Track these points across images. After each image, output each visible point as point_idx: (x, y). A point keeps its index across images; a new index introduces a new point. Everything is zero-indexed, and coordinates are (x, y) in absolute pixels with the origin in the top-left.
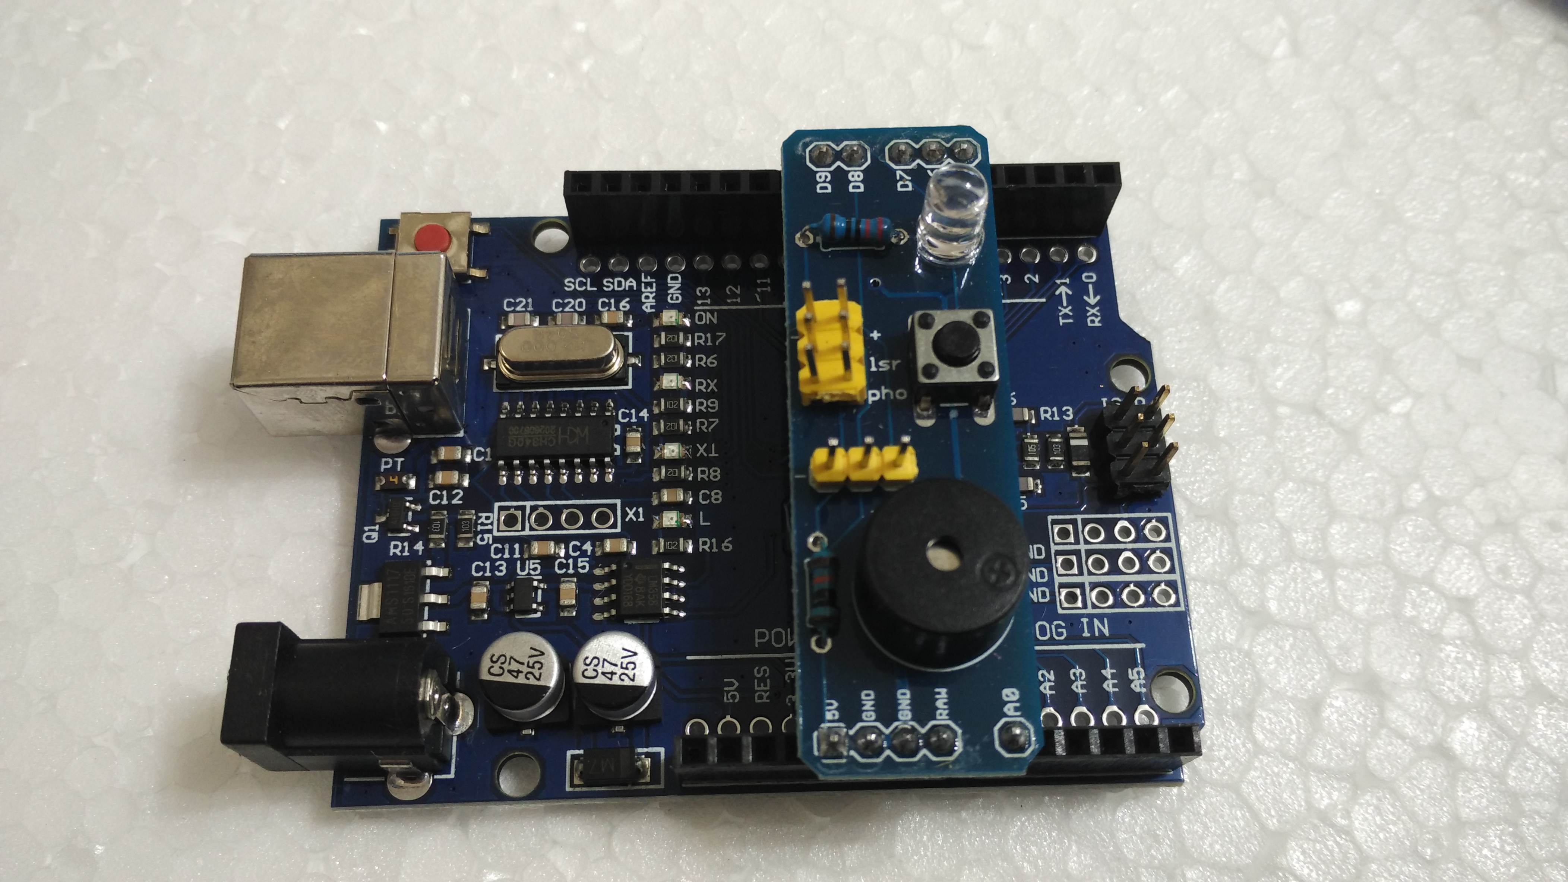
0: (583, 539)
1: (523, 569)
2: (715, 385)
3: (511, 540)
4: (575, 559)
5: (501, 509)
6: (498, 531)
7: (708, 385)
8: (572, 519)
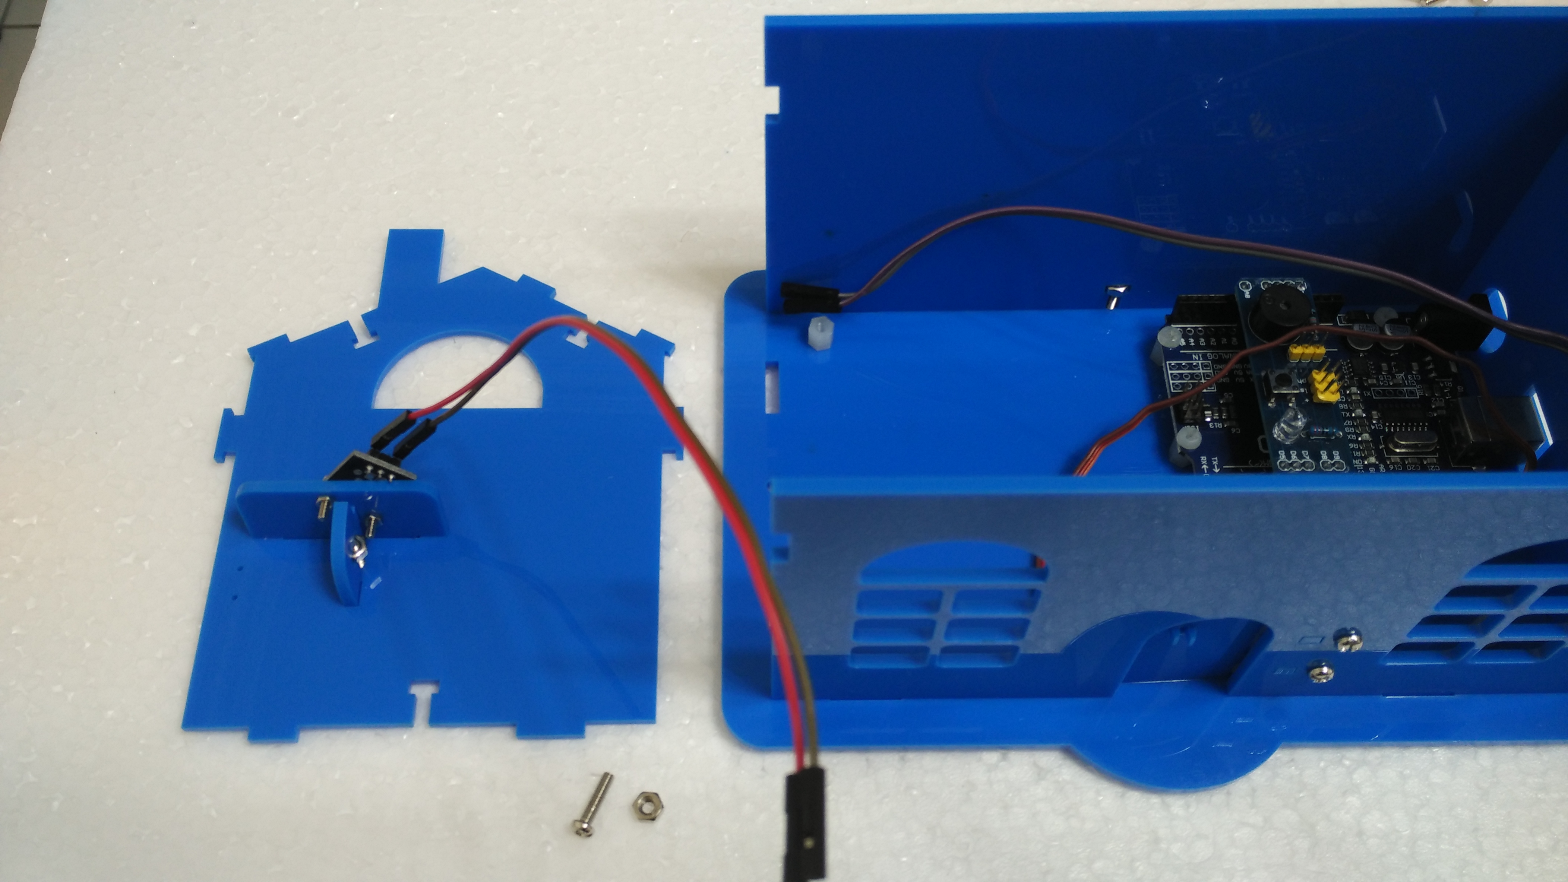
0: (1383, 386)
1: (1402, 377)
2: (1348, 437)
5: (1417, 396)
6: (1415, 389)
8: (1390, 393)
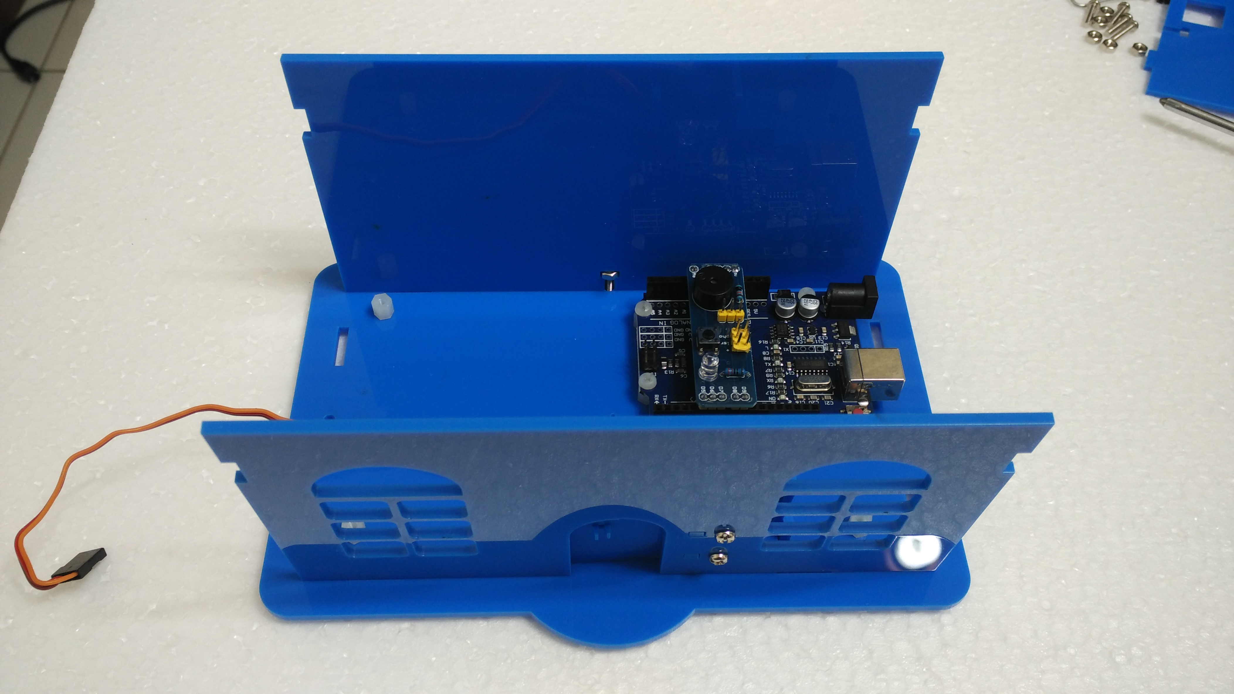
0: (799, 344)
1: (814, 338)
2: (767, 381)
3: (818, 344)
4: (800, 339)
5: (823, 351)
6: (822, 347)
7: (770, 380)
8: (803, 349)
